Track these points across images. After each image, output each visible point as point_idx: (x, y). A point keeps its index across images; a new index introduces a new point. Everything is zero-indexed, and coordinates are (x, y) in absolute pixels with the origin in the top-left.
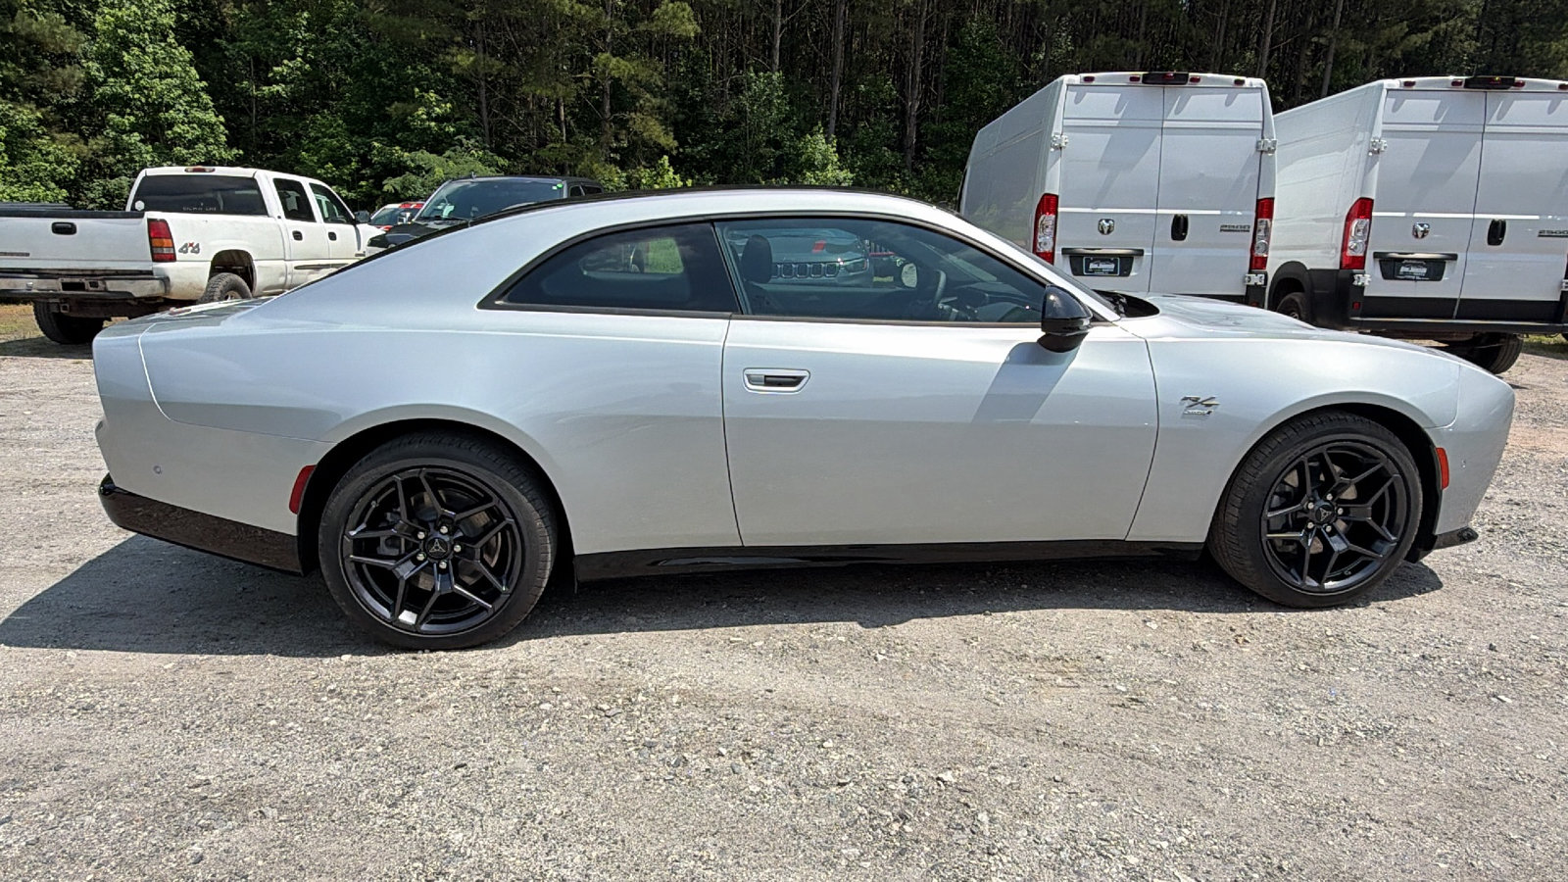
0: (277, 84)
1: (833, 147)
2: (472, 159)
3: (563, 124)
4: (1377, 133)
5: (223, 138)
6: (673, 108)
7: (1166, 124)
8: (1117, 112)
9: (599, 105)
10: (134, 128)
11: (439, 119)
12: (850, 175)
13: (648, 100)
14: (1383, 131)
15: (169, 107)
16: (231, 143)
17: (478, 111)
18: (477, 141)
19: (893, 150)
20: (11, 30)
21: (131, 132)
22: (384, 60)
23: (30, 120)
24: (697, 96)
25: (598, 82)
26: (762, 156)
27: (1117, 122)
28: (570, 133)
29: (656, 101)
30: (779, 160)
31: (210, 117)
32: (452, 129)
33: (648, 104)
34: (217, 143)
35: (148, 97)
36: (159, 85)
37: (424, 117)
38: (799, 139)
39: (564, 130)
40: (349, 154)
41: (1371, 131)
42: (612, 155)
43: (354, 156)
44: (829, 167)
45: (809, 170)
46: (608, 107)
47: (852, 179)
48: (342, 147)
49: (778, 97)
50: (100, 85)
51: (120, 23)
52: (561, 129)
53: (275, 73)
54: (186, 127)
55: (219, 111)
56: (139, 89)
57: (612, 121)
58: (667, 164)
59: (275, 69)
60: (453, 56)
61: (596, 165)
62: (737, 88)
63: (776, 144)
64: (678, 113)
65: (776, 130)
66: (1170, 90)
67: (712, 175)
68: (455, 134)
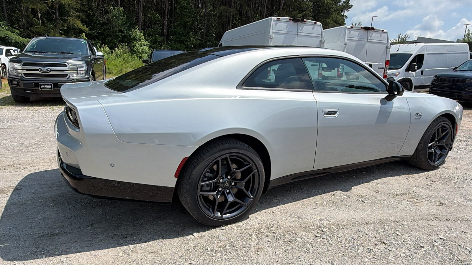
1: (142, 34)
2: (3, 29)
3: (40, 19)
4: (346, 40)
6: (84, 17)
7: (298, 34)
8: (286, 29)
9: (54, 13)
12: (148, 43)
13: (74, 13)
14: (347, 39)
18: (4, 23)
19: (160, 36)
24: (91, 13)
25: (54, 5)
26: (117, 35)
27: (286, 32)
28: (43, 23)
29: (77, 14)
30: (123, 37)
33: (74, 14)
38: (129, 30)
39: (40, 21)
41: (345, 39)
42: (60, 32)
44: (142, 40)
45: (134, 41)
46: (58, 14)
47: (149, 45)
49: (122, 16)
52: (39, 21)
57: (60, 19)
58: (84, 36)
62: (107, 12)
63: (121, 31)
64: (86, 19)
65: (121, 27)
66: (300, 24)
67: (99, 41)
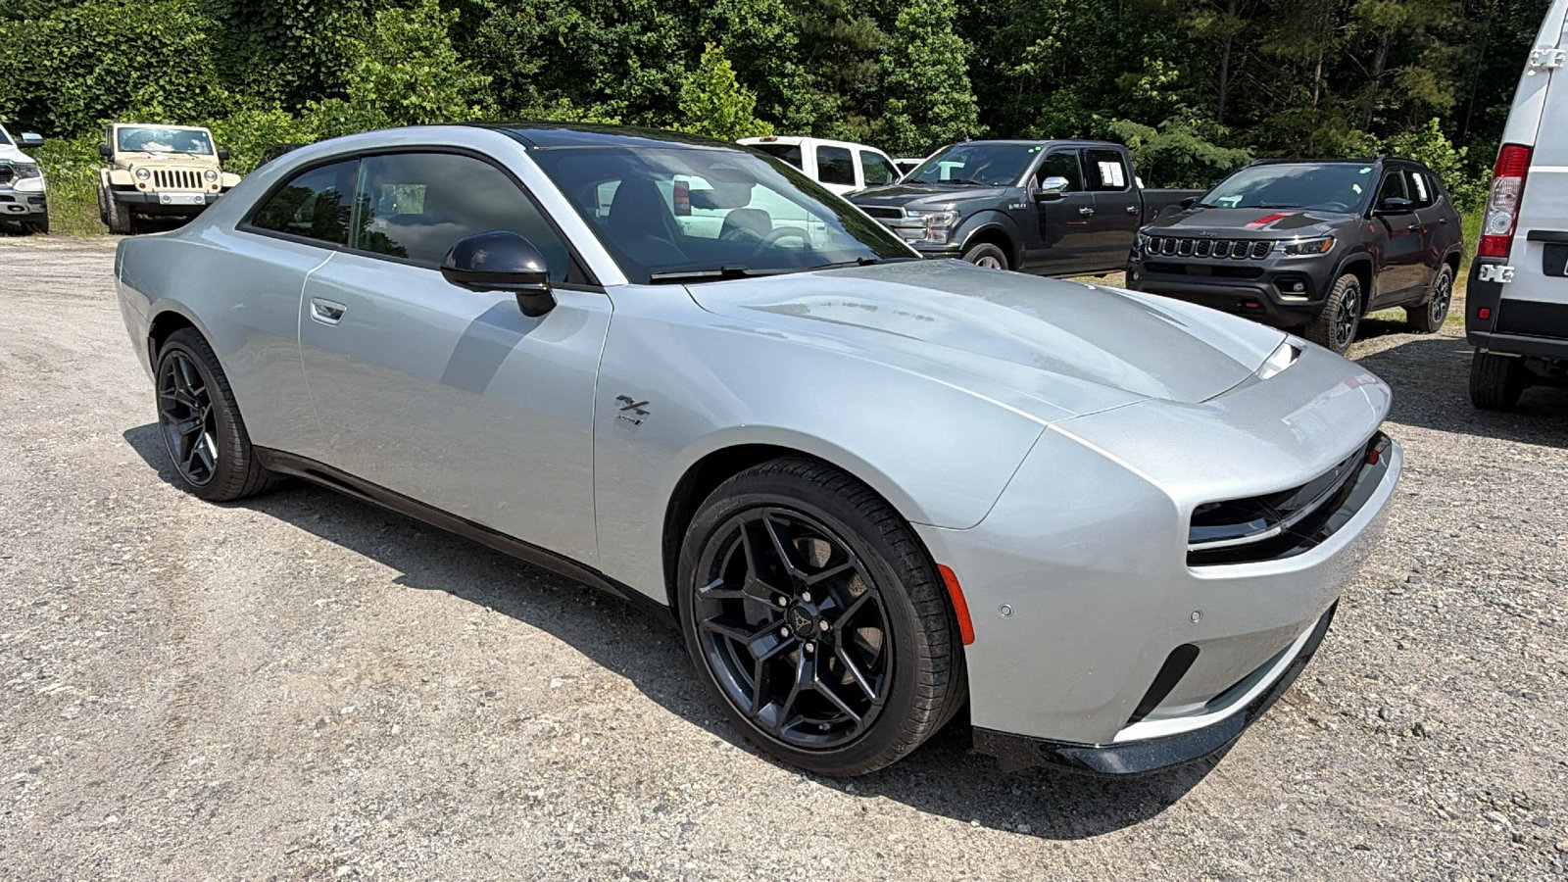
0: (1027, 63)
3: (1319, 84)
5: (974, 116)
10: (905, 110)
11: (1164, 88)
13: (1436, 50)
15: (936, 89)
16: (981, 120)
17: (1217, 76)
18: (1200, 109)
20: (832, 34)
21: (902, 113)
22: (1123, 31)
23: (832, 107)
25: (1371, 33)
29: (1447, 50)
31: (966, 97)
32: (1175, 98)
33: (1433, 55)
34: (967, 121)
35: (920, 82)
36: (930, 71)
37: (1148, 86)
39: (1318, 92)
40: (1073, 126)
42: (1375, 119)
43: (1077, 129)
46: (1380, 62)
48: (1067, 121)
50: (889, 74)
51: (914, 21)
52: (1314, 90)
53: (1029, 53)
54: (943, 108)
55: (975, 91)
56: (915, 76)
58: (1436, 127)
59: (1028, 49)
60: (1192, 18)
61: (1334, 131)
68: (1177, 102)
